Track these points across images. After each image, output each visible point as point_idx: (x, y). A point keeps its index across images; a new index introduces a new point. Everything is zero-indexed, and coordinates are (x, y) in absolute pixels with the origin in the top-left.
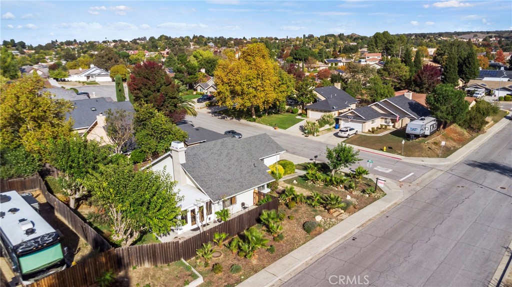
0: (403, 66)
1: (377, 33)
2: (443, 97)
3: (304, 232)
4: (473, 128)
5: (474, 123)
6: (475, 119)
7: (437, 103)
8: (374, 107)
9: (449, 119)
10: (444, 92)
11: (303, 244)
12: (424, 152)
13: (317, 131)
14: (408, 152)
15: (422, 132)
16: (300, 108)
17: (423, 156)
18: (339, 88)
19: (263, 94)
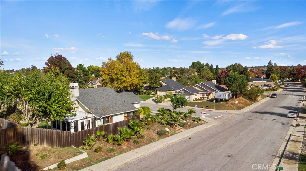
0: (210, 72)
1: (194, 62)
2: (234, 79)
3: (158, 136)
4: (251, 99)
5: (252, 96)
6: (252, 94)
7: (231, 82)
8: (195, 88)
9: (238, 91)
10: (234, 76)
11: (157, 141)
12: (227, 107)
13: (163, 101)
14: (218, 108)
15: (224, 98)
16: (152, 91)
17: (226, 110)
18: (175, 80)
19: (130, 80)
